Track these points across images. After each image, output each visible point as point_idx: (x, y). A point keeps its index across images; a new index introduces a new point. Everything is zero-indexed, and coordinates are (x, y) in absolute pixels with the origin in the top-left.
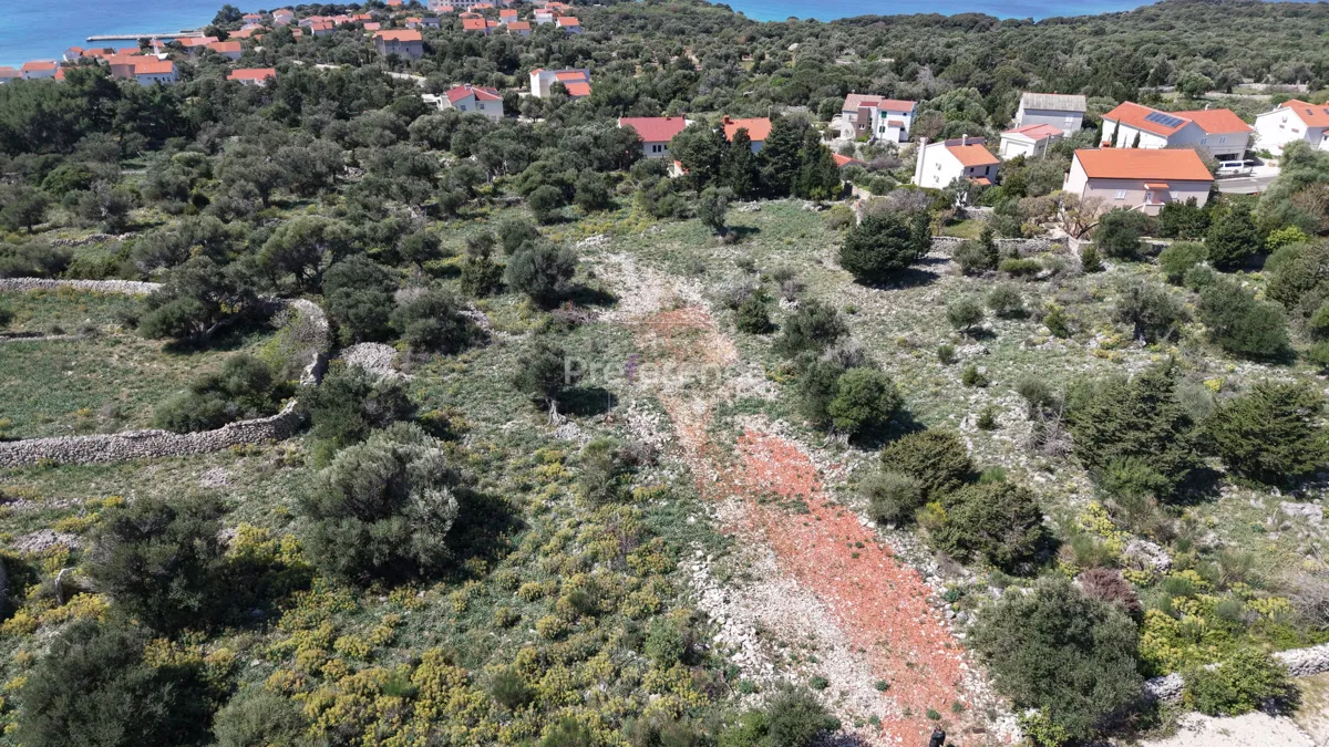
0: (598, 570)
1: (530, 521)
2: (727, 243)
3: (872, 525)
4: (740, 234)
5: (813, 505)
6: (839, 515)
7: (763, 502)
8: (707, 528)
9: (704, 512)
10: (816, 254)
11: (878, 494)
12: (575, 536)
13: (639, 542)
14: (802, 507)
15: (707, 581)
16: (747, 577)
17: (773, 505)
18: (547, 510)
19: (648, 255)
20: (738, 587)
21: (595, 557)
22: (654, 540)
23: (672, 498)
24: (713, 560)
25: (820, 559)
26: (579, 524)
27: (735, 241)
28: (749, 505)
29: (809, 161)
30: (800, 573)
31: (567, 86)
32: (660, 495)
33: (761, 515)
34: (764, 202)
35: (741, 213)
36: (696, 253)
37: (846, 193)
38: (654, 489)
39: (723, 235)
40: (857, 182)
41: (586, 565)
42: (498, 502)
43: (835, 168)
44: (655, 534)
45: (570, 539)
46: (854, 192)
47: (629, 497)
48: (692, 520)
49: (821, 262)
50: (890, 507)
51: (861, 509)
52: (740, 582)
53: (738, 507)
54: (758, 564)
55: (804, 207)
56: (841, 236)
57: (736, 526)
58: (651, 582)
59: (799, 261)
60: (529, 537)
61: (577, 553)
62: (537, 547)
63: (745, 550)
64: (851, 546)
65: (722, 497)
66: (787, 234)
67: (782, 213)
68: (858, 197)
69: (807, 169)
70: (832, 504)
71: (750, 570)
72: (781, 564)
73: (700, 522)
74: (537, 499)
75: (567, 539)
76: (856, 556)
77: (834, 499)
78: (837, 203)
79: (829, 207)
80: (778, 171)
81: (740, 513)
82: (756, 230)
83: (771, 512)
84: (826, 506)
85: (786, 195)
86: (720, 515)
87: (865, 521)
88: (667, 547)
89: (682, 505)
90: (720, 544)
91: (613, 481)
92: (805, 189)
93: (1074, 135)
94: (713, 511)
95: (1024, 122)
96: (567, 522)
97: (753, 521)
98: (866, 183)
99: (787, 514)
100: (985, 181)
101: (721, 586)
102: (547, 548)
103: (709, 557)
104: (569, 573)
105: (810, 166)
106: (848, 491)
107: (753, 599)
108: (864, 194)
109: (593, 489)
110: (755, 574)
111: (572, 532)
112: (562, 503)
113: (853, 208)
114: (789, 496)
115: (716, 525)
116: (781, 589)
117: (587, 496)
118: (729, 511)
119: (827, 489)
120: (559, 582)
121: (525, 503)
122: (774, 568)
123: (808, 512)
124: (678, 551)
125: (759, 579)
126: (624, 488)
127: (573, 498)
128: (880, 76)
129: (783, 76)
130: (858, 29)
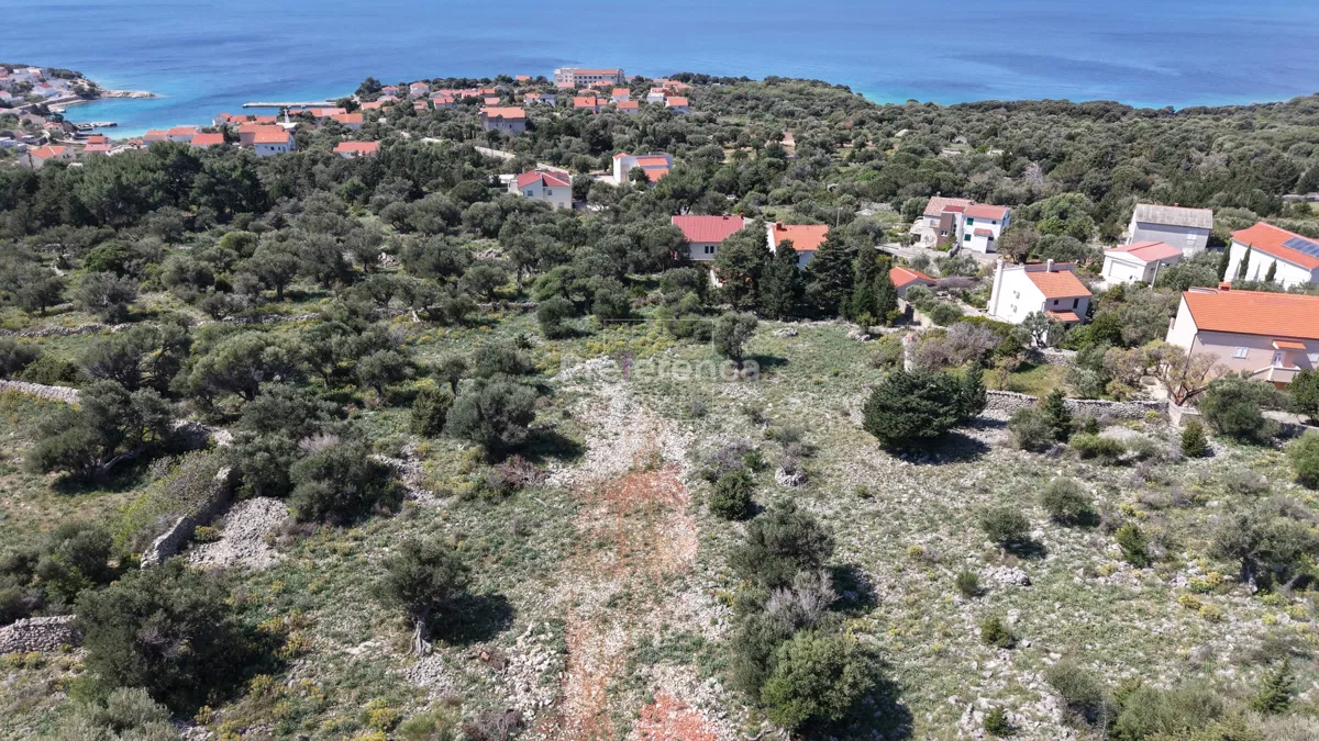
10: (845, 401)
31: (647, 172)
34: (806, 324)
37: (906, 319)
40: (919, 305)
49: (847, 414)
55: (849, 335)
56: (880, 377)
66: (819, 370)
67: (821, 340)
68: (919, 324)
78: (891, 330)
79: (877, 336)
85: (833, 316)
92: (855, 314)
93: (1197, 255)
95: (1137, 237)
98: (928, 308)
100: (1071, 317)
108: (925, 321)
113: (905, 342)
128: (983, 172)
129: (875, 168)
130: (976, 115)
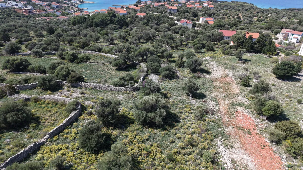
0: (195, 135)
1: (181, 120)
2: (242, 63)
3: (269, 142)
4: (246, 61)
5: (253, 133)
6: (260, 137)
7: (239, 129)
8: (223, 132)
9: (223, 128)
10: (266, 69)
11: (272, 134)
12: (191, 126)
13: (206, 131)
14: (250, 133)
15: (221, 145)
16: (232, 147)
17: (242, 131)
18: (185, 119)
19: (221, 63)
20: (229, 149)
21: (194, 132)
22: (209, 132)
23: (216, 123)
24: (223, 140)
25: (252, 147)
26: (192, 124)
27: (244, 63)
28: (235, 129)
29: (268, 45)
30: (246, 149)
31: (208, 21)
32: (213, 122)
33: (238, 132)
34: (254, 54)
35: (247, 56)
36: (233, 64)
37: (278, 54)
38: (211, 120)
39: (241, 61)
40: (281, 52)
41: (192, 134)
42: (175, 114)
43: (275, 48)
44: (210, 131)
45: (189, 127)
46: (280, 54)
47: (205, 120)
48: (220, 129)
49: (267, 71)
50: (275, 138)
51: (266, 137)
52: (230, 147)
53: (232, 129)
54: (235, 144)
55: (265, 57)
56: (274, 65)
57: (231, 133)
58: (207, 142)
59: (261, 70)
60: (180, 124)
61: (190, 131)
62: (181, 127)
63: (232, 140)
64: (262, 146)
65: (229, 125)
66: (258, 63)
67: (258, 57)
68: (281, 56)
69: (267, 47)
70: (258, 134)
71: (233, 145)
72: (241, 146)
73: (222, 130)
74: (183, 116)
75: (189, 126)
76: (262, 149)
77: (259, 133)
78: (274, 57)
79: (272, 57)
80: (259, 47)
81: (233, 130)
82: (250, 61)
83: (241, 132)
84: (256, 134)
85: (260, 53)
86: (227, 130)
87: (267, 140)
88: (212, 135)
89: (218, 125)
90: (226, 137)
91: (202, 116)
92: (266, 52)
94: (226, 128)
96: (189, 123)
97: (236, 133)
98: (284, 52)
99: (245, 134)
101: (224, 147)
102: (183, 127)
103: (223, 139)
104: (188, 134)
105: (268, 46)
106: (263, 131)
107: (232, 152)
108: (283, 55)
109: (197, 116)
110: (234, 146)
111: (190, 125)
112: (189, 118)
113: (279, 58)
114: (247, 129)
115: (226, 132)
116: (240, 152)
117: (195, 118)
118: (230, 129)
119: (258, 130)
120: (185, 136)
121: (180, 116)
122: (239, 146)
123: (251, 134)
124: (215, 136)
125: (235, 148)
126: (204, 118)
127: (192, 117)
128: (293, 25)
129: (265, 23)
130: (289, 12)
